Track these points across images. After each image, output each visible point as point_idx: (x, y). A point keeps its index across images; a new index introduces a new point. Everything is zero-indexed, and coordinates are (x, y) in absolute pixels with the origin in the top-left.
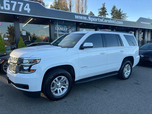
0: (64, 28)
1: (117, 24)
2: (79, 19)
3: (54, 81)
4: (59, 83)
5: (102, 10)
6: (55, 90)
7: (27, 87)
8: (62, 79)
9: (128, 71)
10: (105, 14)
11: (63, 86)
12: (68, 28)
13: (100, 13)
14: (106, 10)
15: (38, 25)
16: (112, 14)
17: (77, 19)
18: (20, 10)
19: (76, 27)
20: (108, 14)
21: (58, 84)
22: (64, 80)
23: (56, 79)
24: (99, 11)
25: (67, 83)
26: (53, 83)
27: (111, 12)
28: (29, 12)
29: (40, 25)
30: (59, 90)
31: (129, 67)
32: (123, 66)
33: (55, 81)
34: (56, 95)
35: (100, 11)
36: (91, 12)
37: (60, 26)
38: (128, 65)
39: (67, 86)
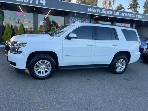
0: (78, 20)
1: (136, 18)
2: (92, 12)
3: (37, 63)
4: (43, 65)
5: (133, 2)
6: (39, 71)
7: (14, 64)
8: (45, 63)
9: (122, 66)
10: (137, 7)
11: (47, 69)
12: (82, 20)
13: (131, 6)
14: (138, 2)
15: (55, 16)
16: (144, 7)
17: (90, 12)
18: (37, 3)
19: (90, 20)
20: (139, 7)
21: (41, 67)
22: (48, 64)
23: (40, 62)
24: (129, 3)
25: (51, 67)
26: (37, 65)
27: (144, 5)
28: (44, 4)
29: (57, 17)
30: (43, 72)
31: (123, 62)
32: (116, 60)
33: (39, 63)
34: (39, 75)
35: (131, 3)
36: (121, 5)
37: (74, 18)
38: (122, 60)
39: (50, 70)
